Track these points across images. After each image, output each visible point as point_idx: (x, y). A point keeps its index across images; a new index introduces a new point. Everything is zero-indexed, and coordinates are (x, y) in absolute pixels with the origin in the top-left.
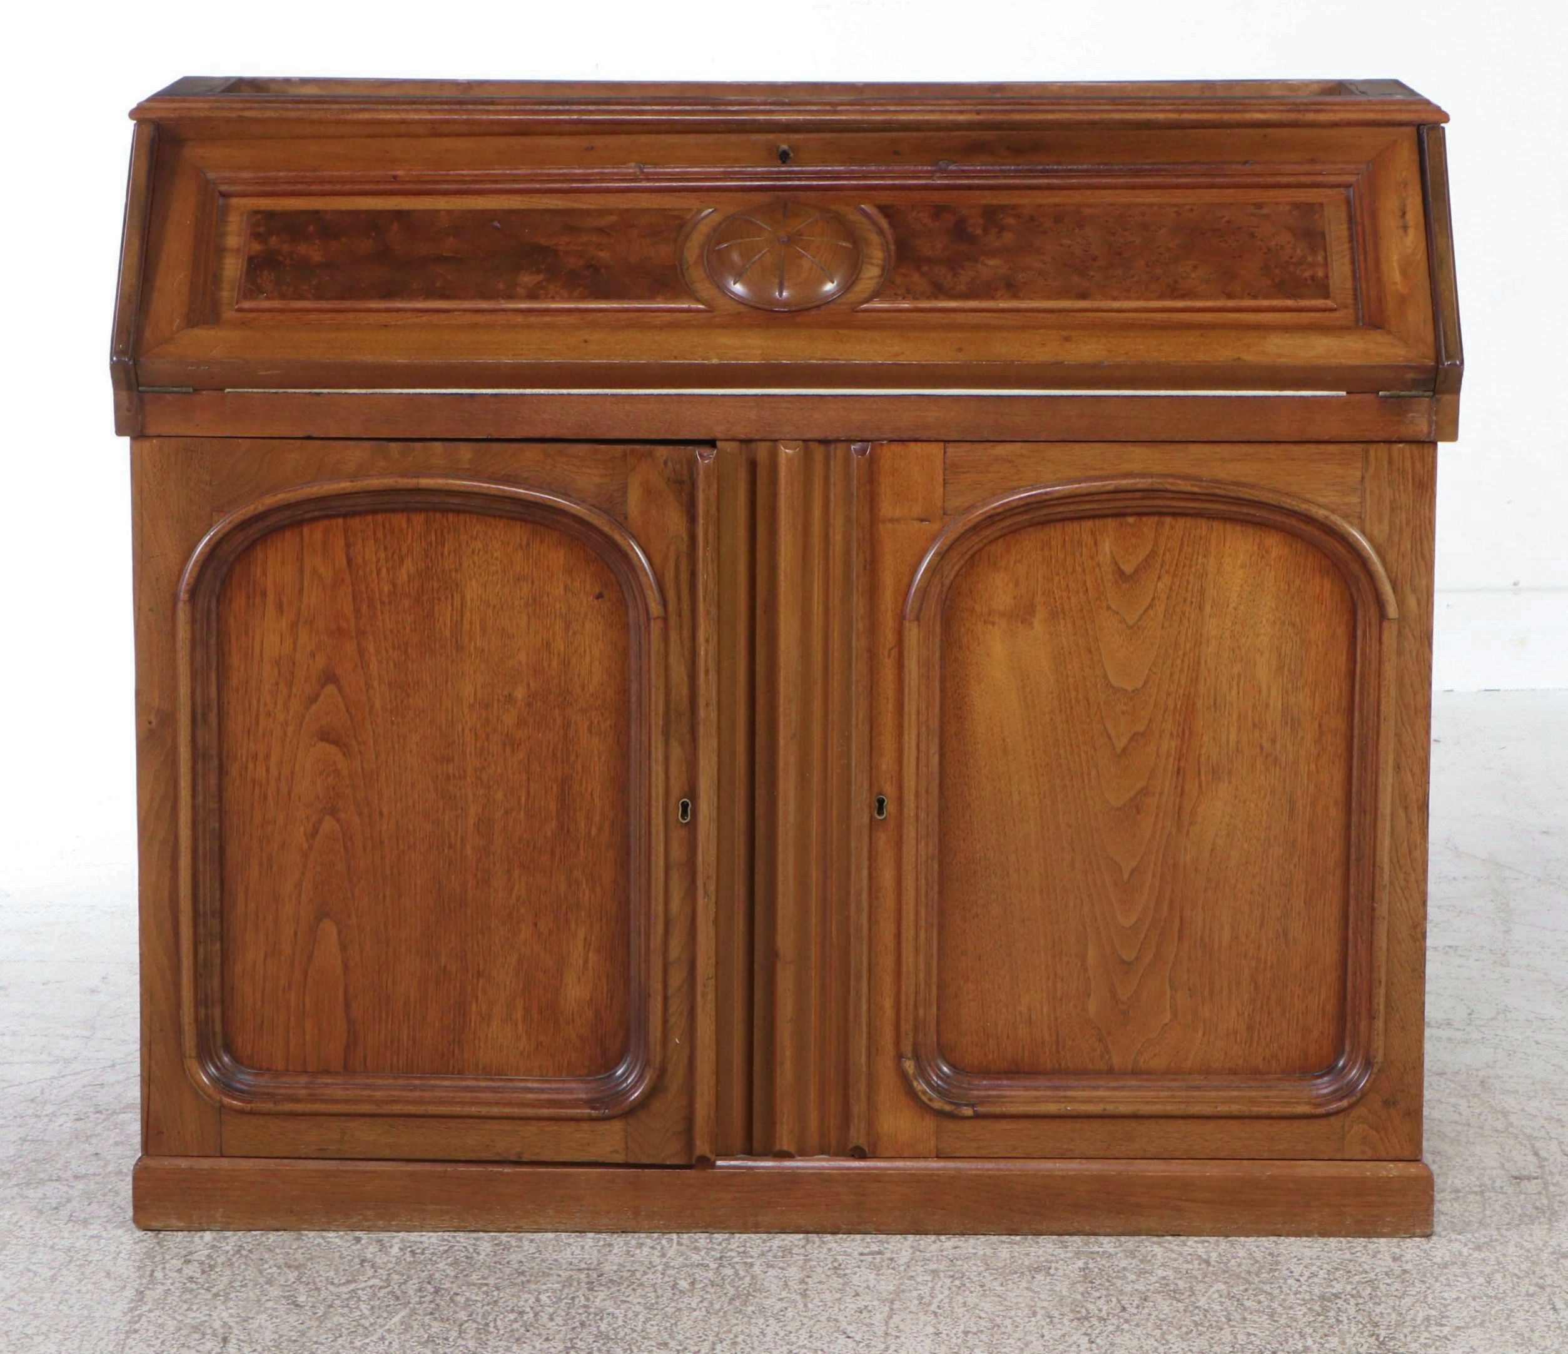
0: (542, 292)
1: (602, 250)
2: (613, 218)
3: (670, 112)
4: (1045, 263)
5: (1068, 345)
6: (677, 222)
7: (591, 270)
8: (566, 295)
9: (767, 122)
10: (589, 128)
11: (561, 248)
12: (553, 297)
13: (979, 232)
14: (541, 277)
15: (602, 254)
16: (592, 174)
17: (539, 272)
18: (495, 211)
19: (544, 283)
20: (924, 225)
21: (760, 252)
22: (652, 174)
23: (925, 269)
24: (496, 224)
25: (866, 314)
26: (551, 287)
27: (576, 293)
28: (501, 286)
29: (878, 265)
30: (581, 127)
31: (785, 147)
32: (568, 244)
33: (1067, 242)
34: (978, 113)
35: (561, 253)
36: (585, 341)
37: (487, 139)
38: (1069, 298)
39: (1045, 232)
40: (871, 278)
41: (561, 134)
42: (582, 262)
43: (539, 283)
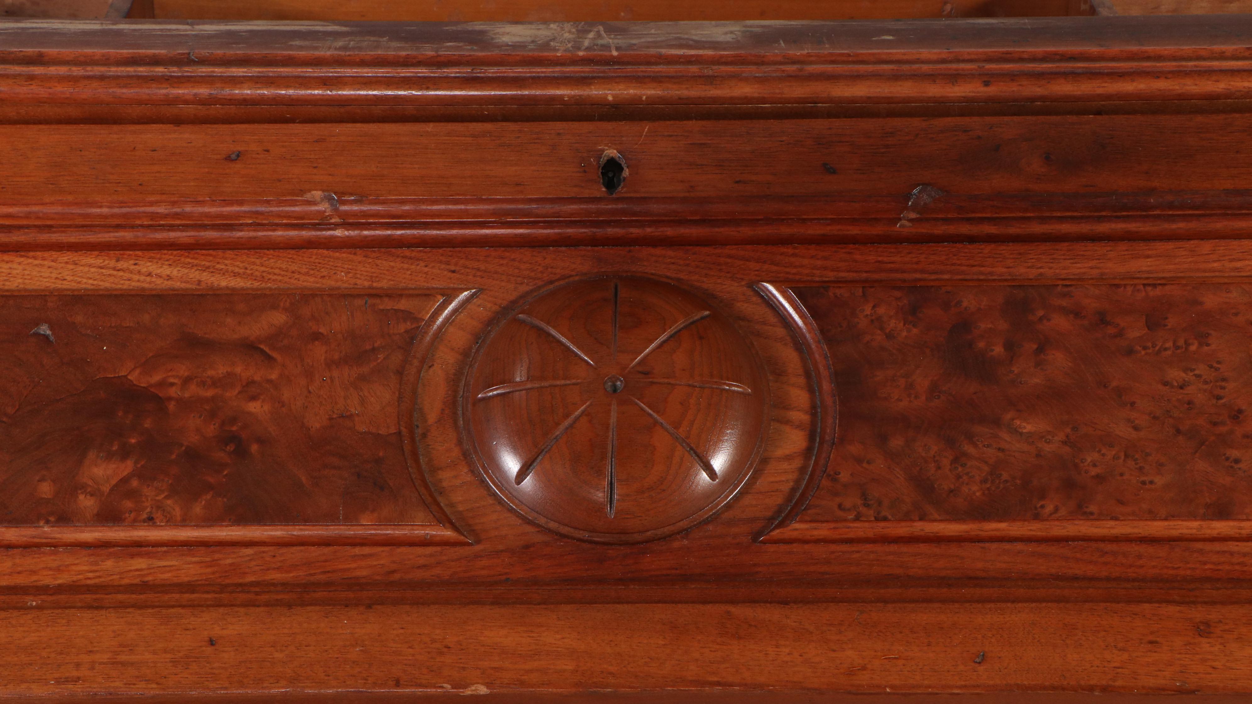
0: (128, 504)
1: (253, 398)
2: (278, 318)
3: (389, 82)
4: (1136, 428)
5: (1205, 644)
6: (402, 327)
7: (231, 448)
8: (178, 512)
9: (579, 102)
10: (233, 110)
11: (173, 392)
12: (150, 519)
13: (998, 350)
14: (127, 467)
15: (254, 407)
16: (238, 216)
17: (125, 454)
18: (42, 296)
19: (135, 483)
20: (890, 336)
21: (567, 416)
22: (355, 214)
23: (896, 442)
24: (44, 329)
25: (783, 547)
26: (149, 492)
27: (198, 509)
28: (46, 489)
29: (800, 426)
30: (216, 110)
31: (612, 153)
32: (187, 381)
33: (1175, 374)
34: (988, 79)
35: (172, 406)
36: (212, 642)
37: (31, 131)
38: (1193, 516)
39: (1130, 352)
40: (788, 458)
41: (178, 121)
42: (211, 430)
43: (124, 481)
